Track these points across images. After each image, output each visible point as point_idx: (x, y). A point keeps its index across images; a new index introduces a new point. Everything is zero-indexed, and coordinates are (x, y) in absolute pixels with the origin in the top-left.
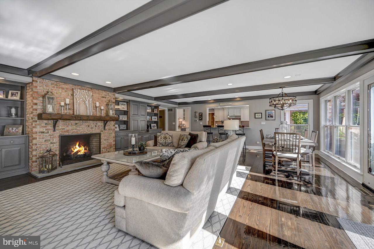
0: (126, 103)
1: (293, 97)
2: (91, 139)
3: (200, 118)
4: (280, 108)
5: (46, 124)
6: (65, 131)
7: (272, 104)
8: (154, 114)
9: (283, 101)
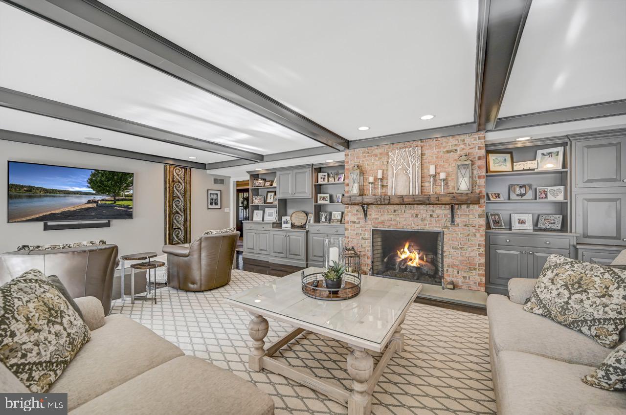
0: (561, 149)
5: (356, 211)
6: (379, 223)
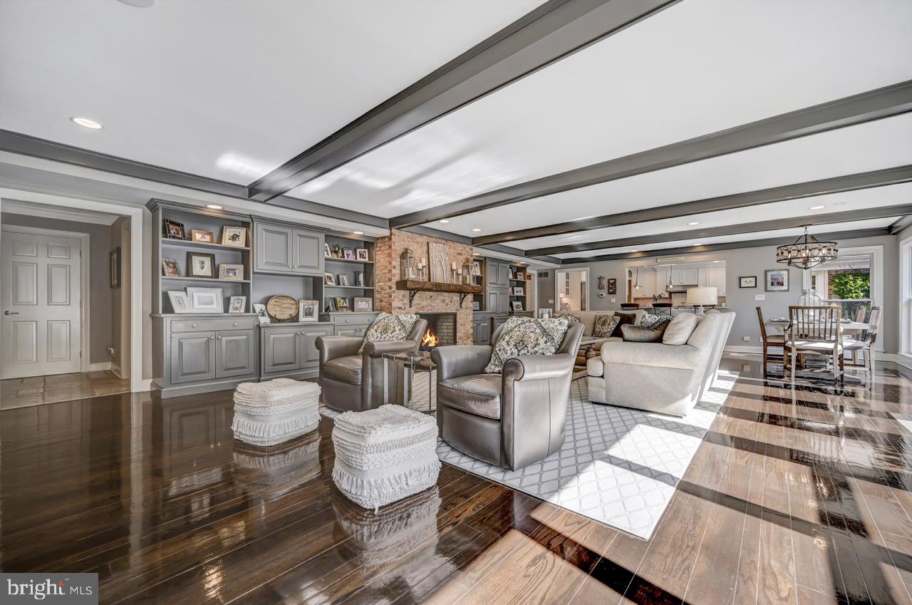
0: (477, 263)
1: (829, 244)
2: (439, 324)
3: (611, 290)
4: (800, 265)
5: (403, 296)
6: (420, 308)
7: (782, 258)
8: (515, 283)
9: (807, 251)
